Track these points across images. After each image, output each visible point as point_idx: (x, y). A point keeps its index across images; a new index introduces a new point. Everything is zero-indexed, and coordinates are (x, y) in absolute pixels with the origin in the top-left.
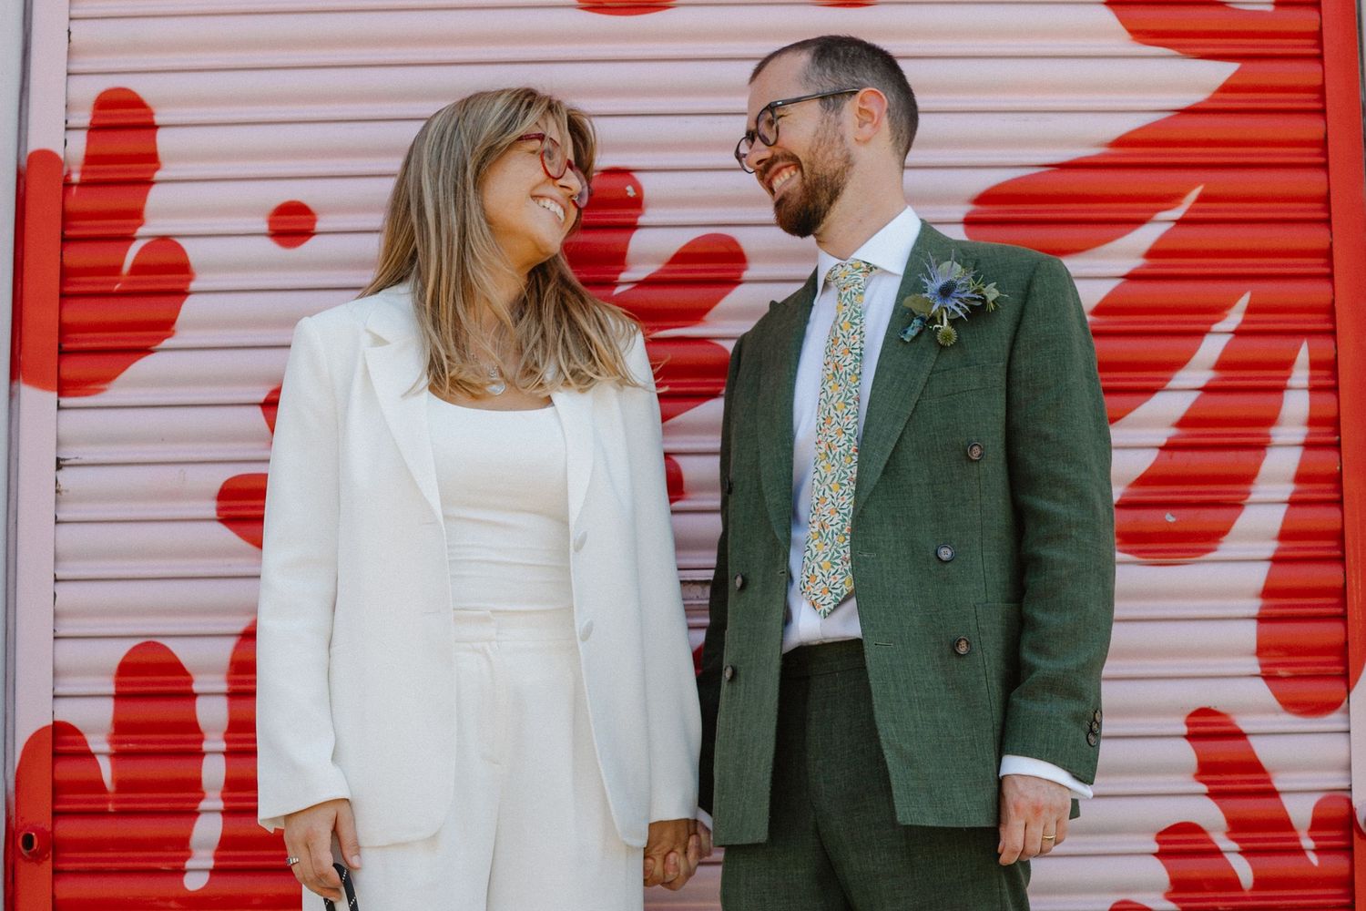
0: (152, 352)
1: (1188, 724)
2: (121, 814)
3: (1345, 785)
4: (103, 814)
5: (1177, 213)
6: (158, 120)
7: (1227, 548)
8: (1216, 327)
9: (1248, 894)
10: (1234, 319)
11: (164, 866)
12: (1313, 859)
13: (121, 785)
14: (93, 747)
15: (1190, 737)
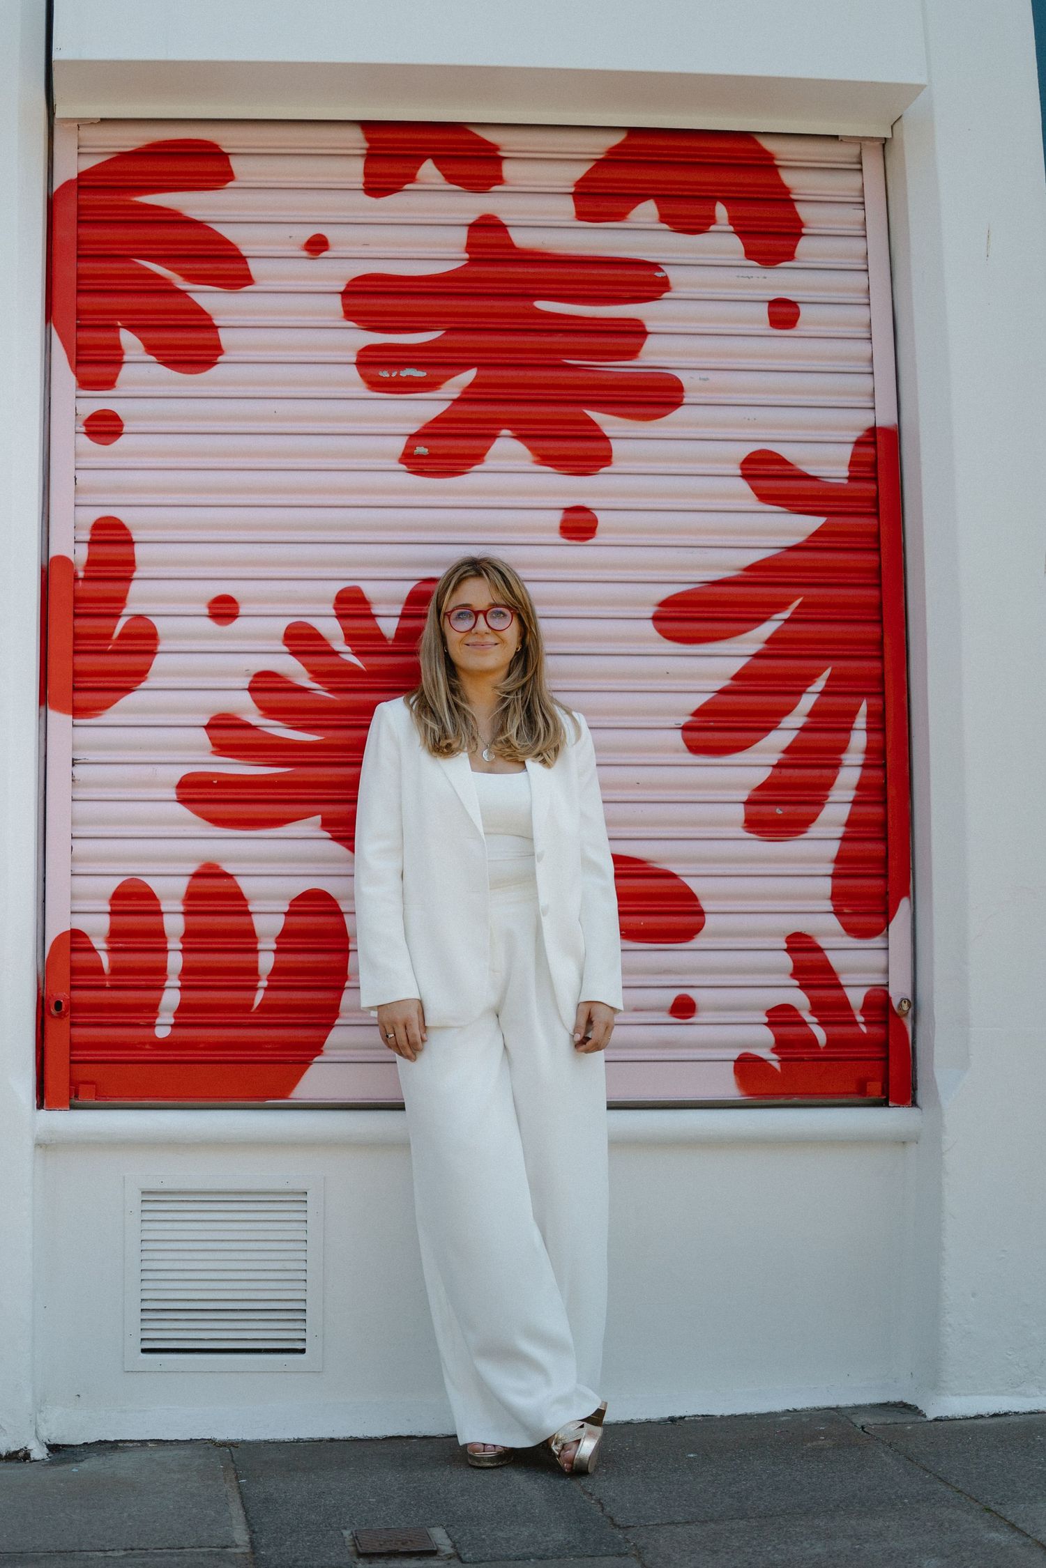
0: (134, 691)
1: (787, 942)
2: (113, 988)
3: (883, 982)
4: (103, 988)
5: (786, 615)
6: (135, 538)
7: (814, 830)
8: (810, 689)
9: (822, 1050)
10: (820, 684)
11: (142, 1022)
12: (864, 1029)
13: (115, 970)
14: (96, 946)
15: (788, 950)
